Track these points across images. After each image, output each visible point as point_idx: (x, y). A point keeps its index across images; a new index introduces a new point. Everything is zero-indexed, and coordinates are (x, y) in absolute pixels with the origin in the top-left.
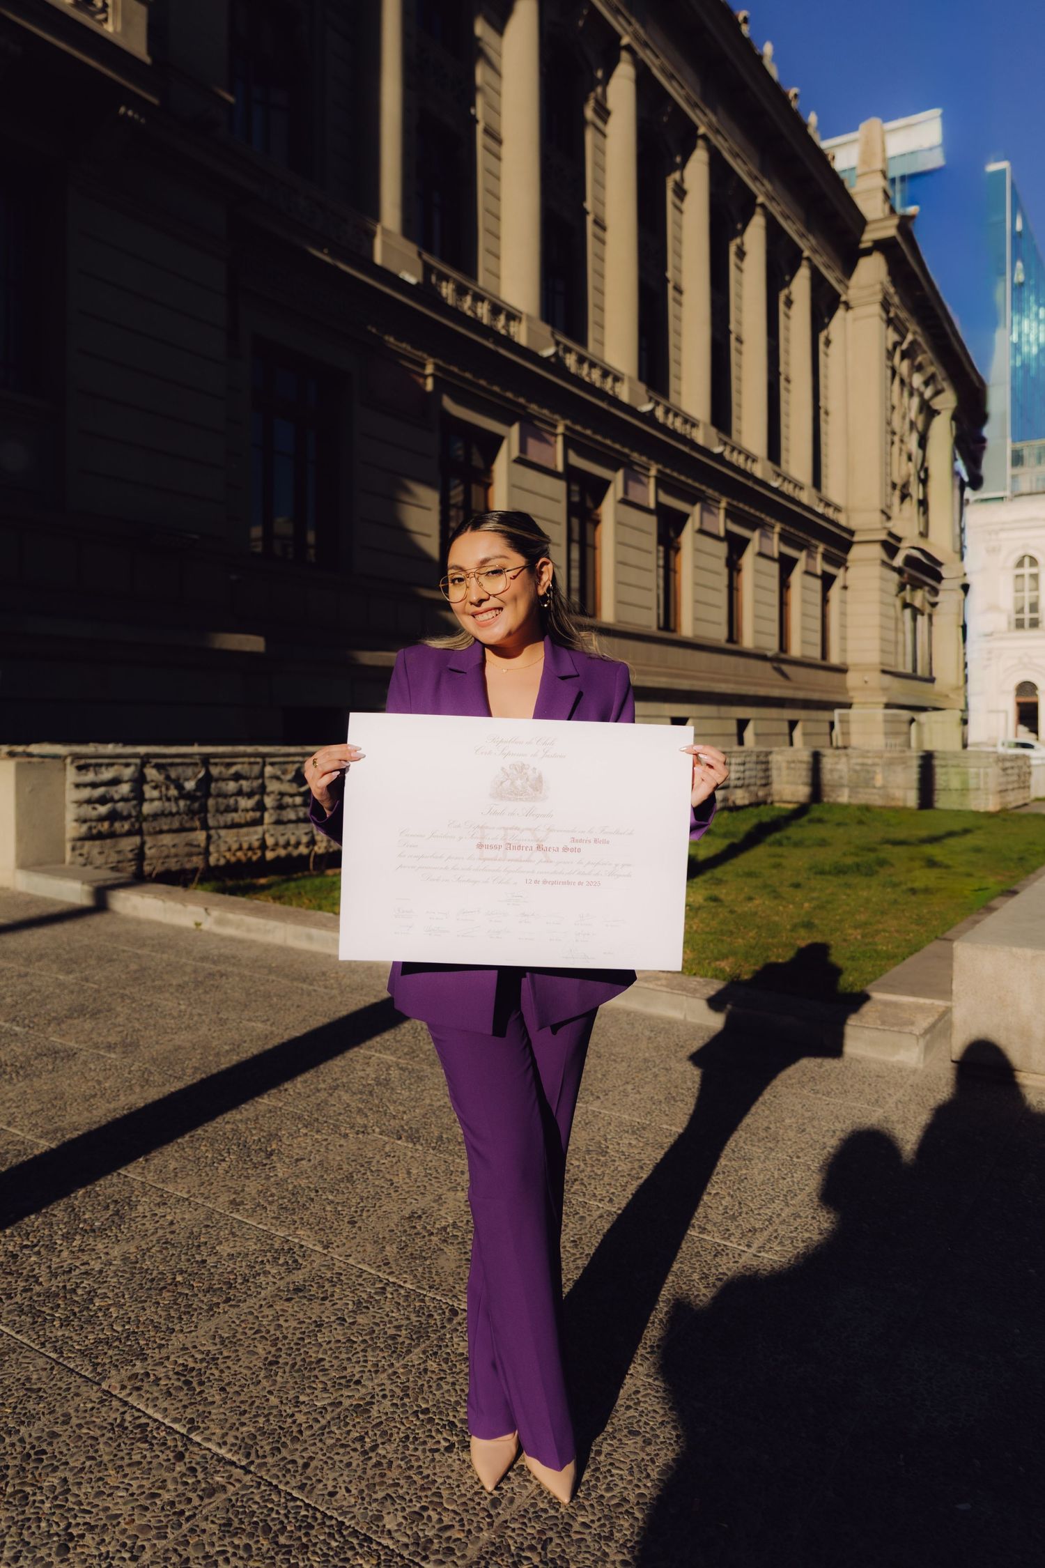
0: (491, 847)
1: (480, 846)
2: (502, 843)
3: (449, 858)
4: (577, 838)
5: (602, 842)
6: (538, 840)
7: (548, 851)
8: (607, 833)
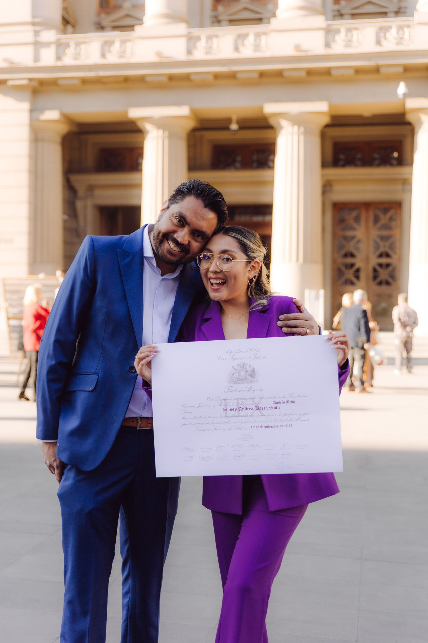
0: (231, 410)
1: (225, 410)
2: (236, 407)
3: (209, 417)
4: (277, 401)
5: (291, 402)
6: (256, 404)
7: (262, 410)
8: (293, 397)
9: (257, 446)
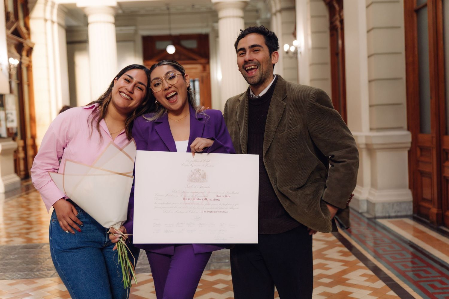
0: (188, 199)
1: (184, 199)
2: (192, 198)
3: (173, 203)
4: (219, 195)
5: (227, 197)
6: (205, 197)
7: (208, 201)
8: (229, 193)
9: (203, 224)
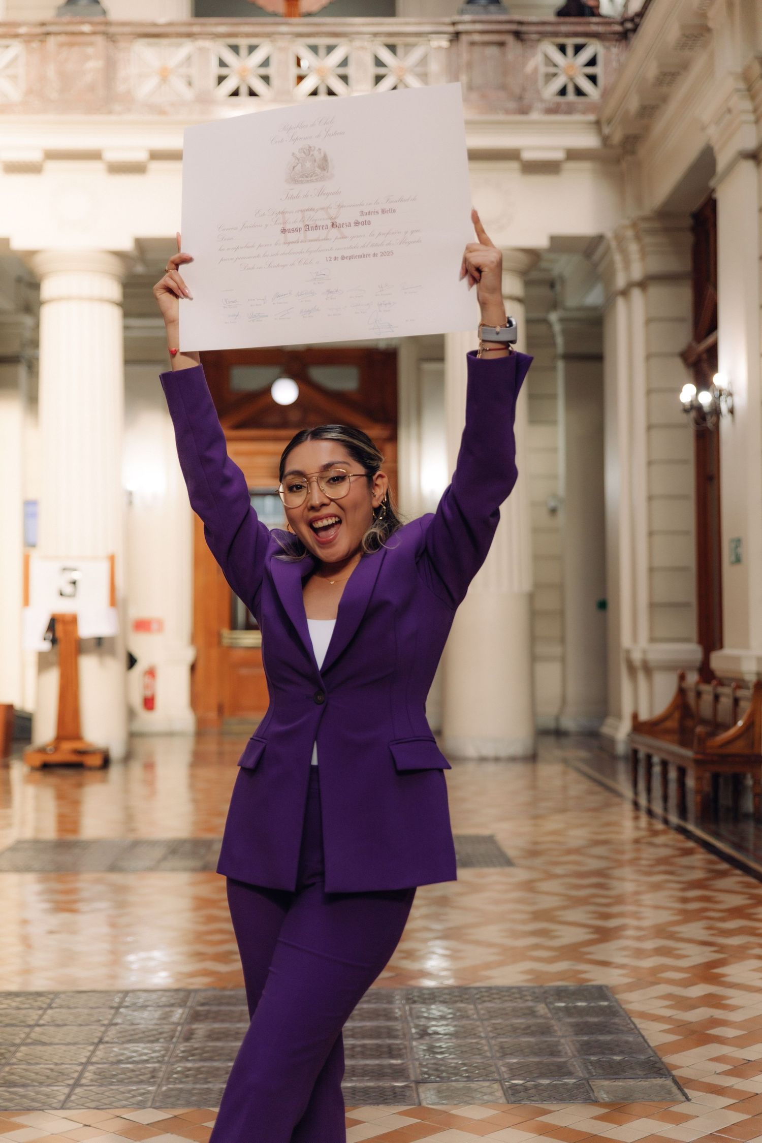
0: (293, 230)
1: (284, 231)
4: (366, 210)
5: (389, 212)
6: (331, 218)
7: (342, 228)
8: (392, 202)
9: (336, 291)
